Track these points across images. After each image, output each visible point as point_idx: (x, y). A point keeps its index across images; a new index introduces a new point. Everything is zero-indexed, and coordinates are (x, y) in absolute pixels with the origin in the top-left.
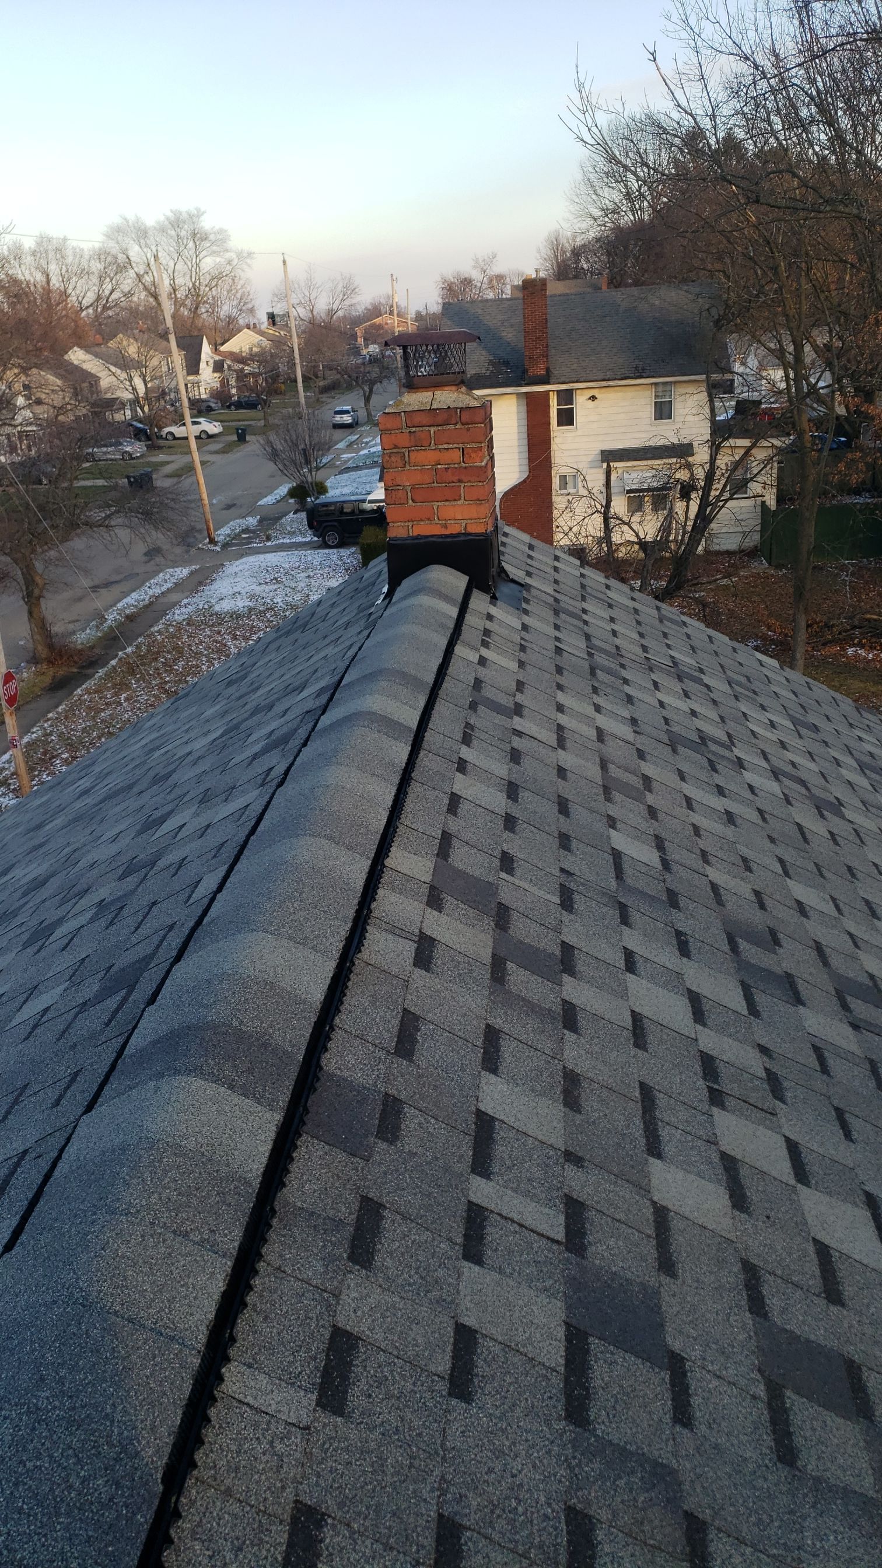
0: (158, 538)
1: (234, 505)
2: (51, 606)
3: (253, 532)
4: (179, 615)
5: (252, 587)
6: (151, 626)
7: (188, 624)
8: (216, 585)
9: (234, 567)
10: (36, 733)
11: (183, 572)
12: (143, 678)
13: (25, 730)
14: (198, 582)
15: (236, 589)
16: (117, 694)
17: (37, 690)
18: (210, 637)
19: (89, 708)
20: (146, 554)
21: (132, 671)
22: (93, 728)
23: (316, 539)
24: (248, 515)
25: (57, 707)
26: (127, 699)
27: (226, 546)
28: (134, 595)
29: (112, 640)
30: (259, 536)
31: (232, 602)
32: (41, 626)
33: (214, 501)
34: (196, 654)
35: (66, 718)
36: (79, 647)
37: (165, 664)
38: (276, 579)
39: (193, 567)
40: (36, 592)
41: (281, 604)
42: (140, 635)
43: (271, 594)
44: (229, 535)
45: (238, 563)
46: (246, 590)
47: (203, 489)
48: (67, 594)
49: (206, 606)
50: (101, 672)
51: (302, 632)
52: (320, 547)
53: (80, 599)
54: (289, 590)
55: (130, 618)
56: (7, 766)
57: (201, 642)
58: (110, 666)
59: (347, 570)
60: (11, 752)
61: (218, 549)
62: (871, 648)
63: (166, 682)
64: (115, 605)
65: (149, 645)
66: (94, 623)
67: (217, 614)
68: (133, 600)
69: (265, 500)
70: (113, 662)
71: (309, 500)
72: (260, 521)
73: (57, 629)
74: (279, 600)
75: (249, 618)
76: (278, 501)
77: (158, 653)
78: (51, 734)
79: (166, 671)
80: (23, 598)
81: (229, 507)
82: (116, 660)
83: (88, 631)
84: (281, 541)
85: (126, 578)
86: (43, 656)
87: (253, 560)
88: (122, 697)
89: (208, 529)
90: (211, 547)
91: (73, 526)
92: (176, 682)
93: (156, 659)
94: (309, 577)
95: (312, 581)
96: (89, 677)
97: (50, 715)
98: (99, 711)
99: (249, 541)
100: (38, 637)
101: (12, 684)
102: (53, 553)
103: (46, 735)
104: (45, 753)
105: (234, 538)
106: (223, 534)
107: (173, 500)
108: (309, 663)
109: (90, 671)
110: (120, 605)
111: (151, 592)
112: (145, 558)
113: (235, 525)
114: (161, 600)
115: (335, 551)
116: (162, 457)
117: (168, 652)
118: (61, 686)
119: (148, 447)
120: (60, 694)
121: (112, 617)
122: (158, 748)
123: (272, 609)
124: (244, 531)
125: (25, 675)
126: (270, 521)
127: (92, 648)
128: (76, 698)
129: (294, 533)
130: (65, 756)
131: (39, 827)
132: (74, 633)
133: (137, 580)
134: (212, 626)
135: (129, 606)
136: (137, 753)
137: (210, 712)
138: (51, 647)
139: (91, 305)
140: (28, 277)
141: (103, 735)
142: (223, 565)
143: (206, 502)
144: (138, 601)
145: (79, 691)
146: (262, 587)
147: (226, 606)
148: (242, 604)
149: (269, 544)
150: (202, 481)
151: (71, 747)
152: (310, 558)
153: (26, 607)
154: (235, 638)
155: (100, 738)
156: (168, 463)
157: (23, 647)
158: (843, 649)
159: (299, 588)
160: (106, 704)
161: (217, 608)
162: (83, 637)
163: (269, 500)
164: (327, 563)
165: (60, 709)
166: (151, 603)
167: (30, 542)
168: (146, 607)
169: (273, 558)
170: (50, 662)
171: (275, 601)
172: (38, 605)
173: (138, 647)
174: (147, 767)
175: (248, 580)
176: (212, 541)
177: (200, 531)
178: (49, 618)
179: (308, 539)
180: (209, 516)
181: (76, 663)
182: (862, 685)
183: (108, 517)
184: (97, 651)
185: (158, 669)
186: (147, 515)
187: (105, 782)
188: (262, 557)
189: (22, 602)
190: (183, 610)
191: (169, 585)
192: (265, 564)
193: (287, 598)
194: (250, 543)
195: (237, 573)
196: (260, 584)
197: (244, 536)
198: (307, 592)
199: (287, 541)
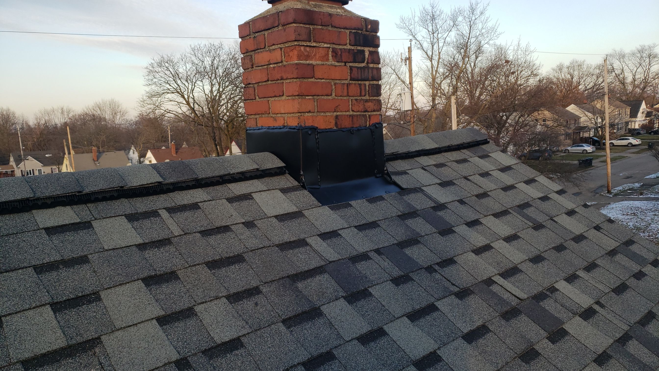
1: (631, 177)
3: (635, 190)
9: (613, 205)
24: (636, 182)
27: (616, 195)
30: (637, 192)
33: (621, 175)
38: (634, 213)
41: (631, 226)
43: (628, 220)
44: (620, 190)
45: (617, 203)
54: (640, 220)
61: (611, 196)
69: (650, 176)
72: (642, 186)
74: (631, 224)
76: (657, 177)
81: (628, 178)
84: (649, 196)
87: (626, 203)
89: (608, 187)
90: (608, 195)
95: (656, 217)
99: (631, 194)
105: (622, 192)
106: (615, 190)
113: (627, 186)
116: (603, 153)
119: (597, 148)
124: (629, 189)
126: (647, 186)
139: (591, 88)
140: (563, 77)
142: (610, 204)
143: (610, 174)
146: (624, 216)
149: (642, 196)
159: (646, 220)
163: (653, 176)
169: (637, 203)
171: (629, 224)
175: (618, 212)
176: (609, 192)
180: (610, 181)
188: (632, 202)
192: (631, 205)
193: (636, 224)
194: (631, 195)
195: (613, 208)
196: (624, 215)
197: (629, 191)
198: (650, 222)
199: (653, 196)
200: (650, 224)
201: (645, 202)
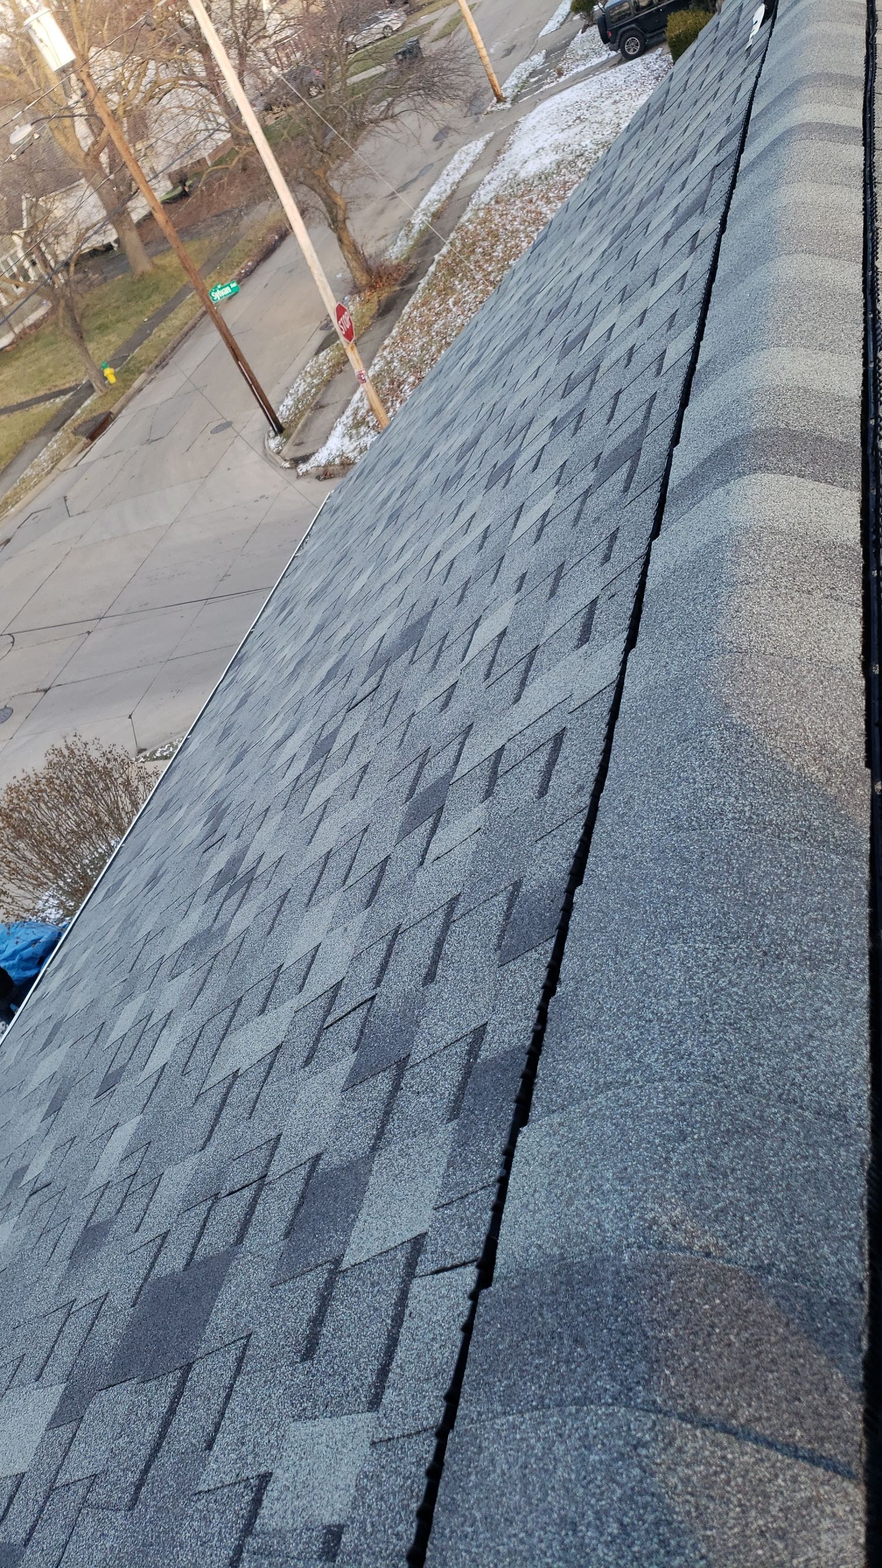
0: (446, 110)
1: (514, 47)
2: (357, 227)
3: (542, 71)
4: (484, 195)
5: (556, 136)
6: (459, 217)
7: (497, 202)
8: (515, 148)
9: (529, 122)
10: (378, 364)
11: (477, 146)
12: (465, 276)
13: (368, 363)
14: (495, 151)
15: (538, 146)
16: (444, 301)
17: (367, 319)
18: (523, 208)
19: (422, 324)
20: (435, 139)
21: (453, 273)
22: (430, 343)
23: (614, 53)
24: (531, 53)
25: (390, 331)
26: (455, 304)
27: (515, 99)
28: (434, 189)
29: (427, 243)
30: (549, 74)
31: (538, 161)
32: (353, 250)
33: (492, 51)
34: (512, 232)
35: (402, 340)
36: (395, 262)
37: (484, 254)
38: (579, 118)
39: (487, 137)
40: (340, 217)
41: (590, 146)
42: (451, 231)
43: (578, 138)
44: (516, 86)
45: (533, 114)
46: (550, 142)
47: (478, 37)
48: (369, 209)
49: (511, 176)
50: (423, 283)
51: (662, 114)
52: (620, 62)
53: (382, 211)
54: (597, 125)
55: (437, 216)
56: (360, 404)
57: (514, 219)
58: (429, 273)
59: (657, 78)
60: (361, 389)
61: (508, 105)
63: (490, 273)
64: (417, 206)
65: (463, 239)
66: (403, 232)
67: (524, 181)
68: (435, 195)
69: (547, 27)
70: (432, 268)
71: (596, 8)
72: (547, 56)
73: (369, 250)
74: (588, 142)
75: (558, 174)
76: (562, 24)
77: (474, 243)
78: (392, 361)
79: (487, 261)
80: (330, 226)
81: (509, 52)
82: (434, 264)
83: (399, 243)
84: (575, 71)
85: (421, 173)
86: (364, 282)
87: (549, 105)
88: (450, 302)
89: (493, 86)
90: (501, 106)
91: (360, 126)
92: (499, 270)
93: (473, 252)
94: (615, 102)
95: (620, 105)
96: (411, 292)
97: (386, 342)
98: (431, 325)
99: (540, 84)
100: (353, 264)
101: (345, 317)
102: (346, 167)
103: (388, 363)
104: (392, 382)
105: (522, 87)
106: (508, 89)
107: (451, 60)
108: (687, 134)
109: (412, 285)
110: (423, 205)
111: (450, 180)
112: (437, 143)
113: (521, 70)
114: (462, 185)
115: (638, 60)
116: (424, 19)
117: (484, 240)
118: (388, 309)
119: (408, 13)
120: (389, 317)
121: (419, 220)
122: (538, 292)
123: (582, 155)
124: (531, 75)
125: (352, 308)
126: (557, 52)
127: (407, 259)
128: (406, 317)
129: (588, 55)
130: (411, 379)
131: (440, 411)
132: (386, 249)
133: (430, 171)
134: (522, 196)
135: (432, 203)
136: (515, 309)
137: (580, 238)
138: (368, 271)
141: (441, 347)
142: (517, 122)
143: (484, 52)
144: (440, 194)
145: (407, 309)
146: (566, 134)
147: (532, 169)
148: (548, 160)
149: (563, 79)
150: (474, 29)
151: (416, 369)
152: (612, 80)
153: (334, 236)
154: (548, 201)
155: (439, 351)
156: (432, 23)
157: (344, 280)
159: (607, 120)
160: (437, 314)
161: (523, 175)
162: (396, 251)
163: (551, 26)
164: (633, 77)
165: (394, 333)
166: (454, 192)
167: (322, 160)
168: (450, 197)
169: (569, 96)
170: (372, 287)
171: (583, 144)
172: (345, 229)
173: (452, 244)
174: (534, 312)
175: (549, 130)
176: (500, 99)
177: (486, 90)
178: (359, 241)
179: (604, 58)
180: (491, 70)
181: (396, 280)
183: (388, 107)
184: (413, 261)
185: (478, 261)
186: (430, 89)
187: (491, 347)
188: (557, 97)
189: (330, 231)
190: (488, 188)
191: (467, 165)
192: (563, 105)
193: (595, 137)
194: (541, 87)
195: (534, 127)
196: (563, 130)
197: (533, 80)
198: (616, 121)
199: (582, 68)
201: (579, 85)
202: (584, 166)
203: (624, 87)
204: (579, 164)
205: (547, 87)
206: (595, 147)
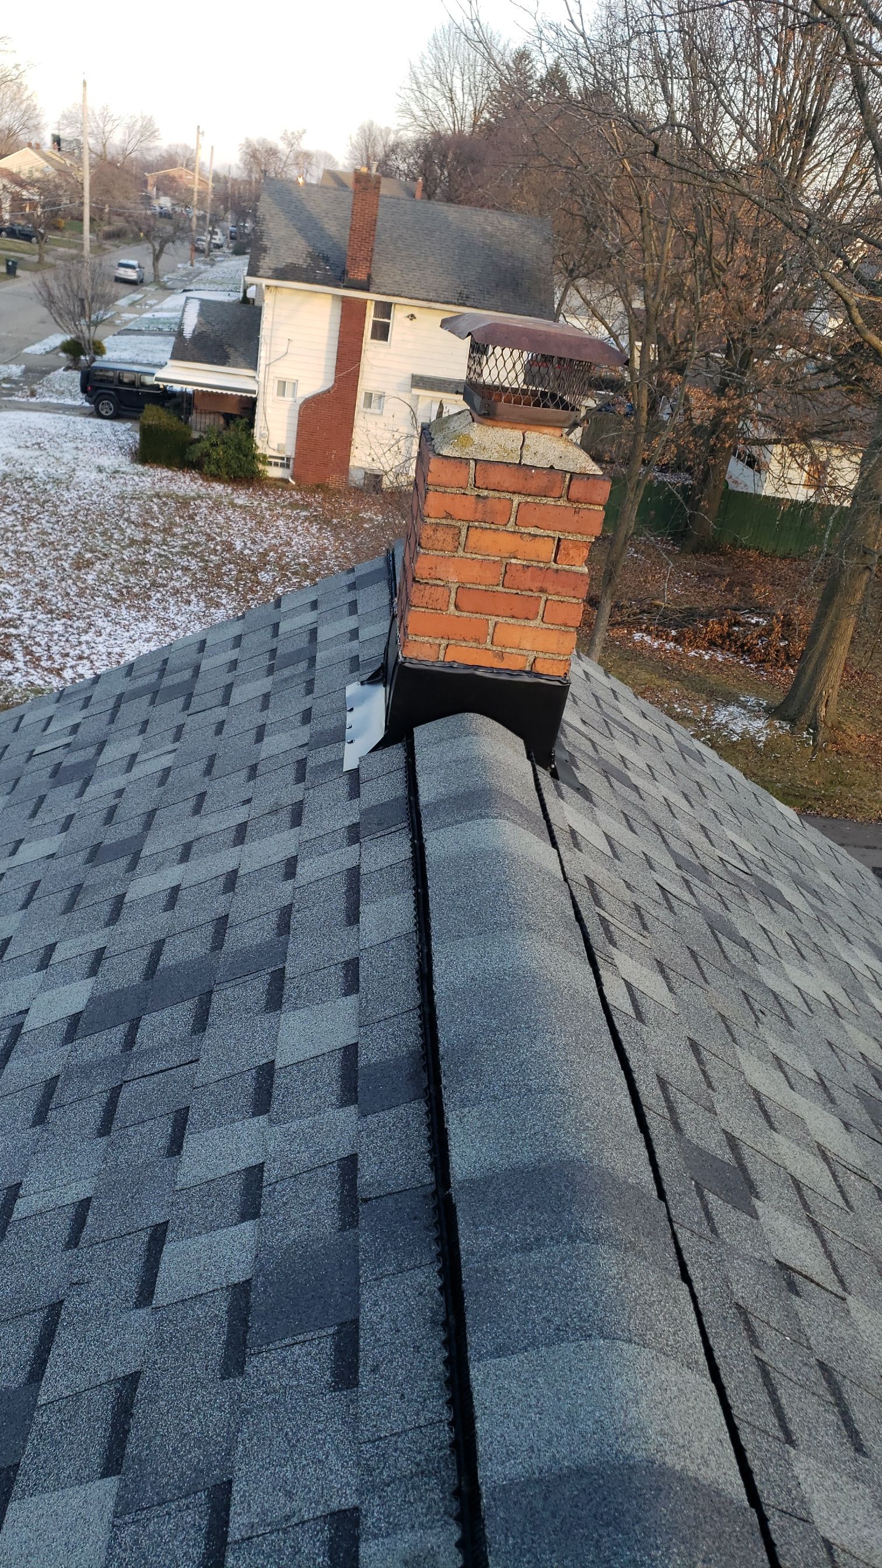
3: (15, 382)
5: (10, 449)
23: (87, 404)
24: (10, 361)
30: (22, 389)
38: (38, 444)
41: (41, 475)
43: (32, 461)
52: (91, 415)
54: (53, 460)
59: (121, 448)
62: (657, 636)
69: (33, 348)
71: (83, 358)
72: (26, 372)
74: (40, 470)
76: (47, 353)
84: (47, 399)
94: (77, 448)
99: (10, 393)
115: (108, 422)
123: (31, 479)
124: (5, 380)
126: (36, 374)
129: (63, 393)
146: (21, 452)
149: (33, 400)
152: (79, 427)
158: (630, 633)
159: (65, 460)
163: (37, 349)
164: (99, 436)
169: (36, 419)
171: (35, 470)
175: (6, 440)
179: (78, 403)
182: (648, 676)
188: (23, 415)
192: (26, 424)
193: (49, 469)
194: (11, 395)
196: (19, 447)
197: (5, 385)
198: (73, 466)
199: (54, 401)
200: (74, 470)
201: (48, 415)
202: (29, 490)
203: (89, 439)
204: (26, 486)
205: (16, 399)
206: (45, 478)
